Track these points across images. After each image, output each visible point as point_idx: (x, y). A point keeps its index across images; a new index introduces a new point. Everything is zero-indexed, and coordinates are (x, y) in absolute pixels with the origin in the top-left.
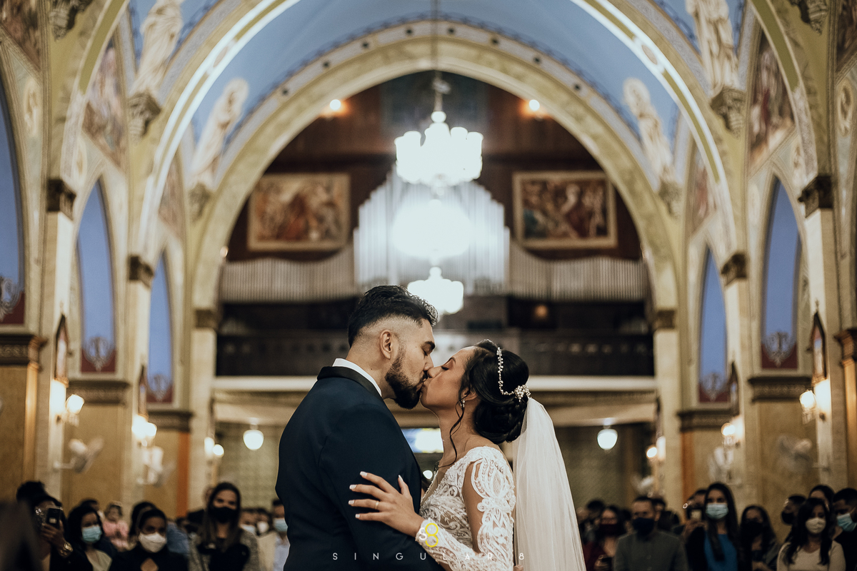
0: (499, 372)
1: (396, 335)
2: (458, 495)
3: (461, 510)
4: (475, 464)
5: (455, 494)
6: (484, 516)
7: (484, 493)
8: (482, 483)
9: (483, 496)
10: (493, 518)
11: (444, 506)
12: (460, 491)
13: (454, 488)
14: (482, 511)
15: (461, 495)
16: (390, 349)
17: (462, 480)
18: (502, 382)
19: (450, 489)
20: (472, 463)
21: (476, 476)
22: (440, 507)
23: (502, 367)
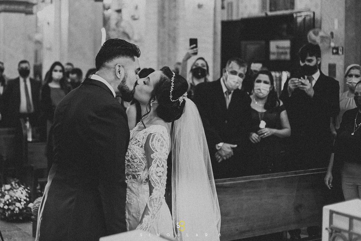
0: (171, 91)
1: (123, 66)
2: (142, 147)
3: (141, 154)
4: (153, 135)
5: (141, 146)
6: (154, 161)
7: (155, 150)
8: (154, 145)
9: (154, 151)
10: (157, 163)
11: (133, 150)
12: (143, 145)
13: (140, 143)
14: (153, 158)
15: (143, 147)
16: (120, 73)
17: (145, 140)
18: (172, 96)
19: (138, 143)
20: (151, 134)
21: (152, 141)
22: (131, 151)
23: (173, 89)
